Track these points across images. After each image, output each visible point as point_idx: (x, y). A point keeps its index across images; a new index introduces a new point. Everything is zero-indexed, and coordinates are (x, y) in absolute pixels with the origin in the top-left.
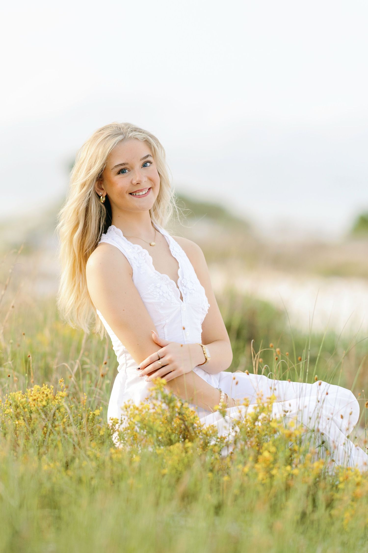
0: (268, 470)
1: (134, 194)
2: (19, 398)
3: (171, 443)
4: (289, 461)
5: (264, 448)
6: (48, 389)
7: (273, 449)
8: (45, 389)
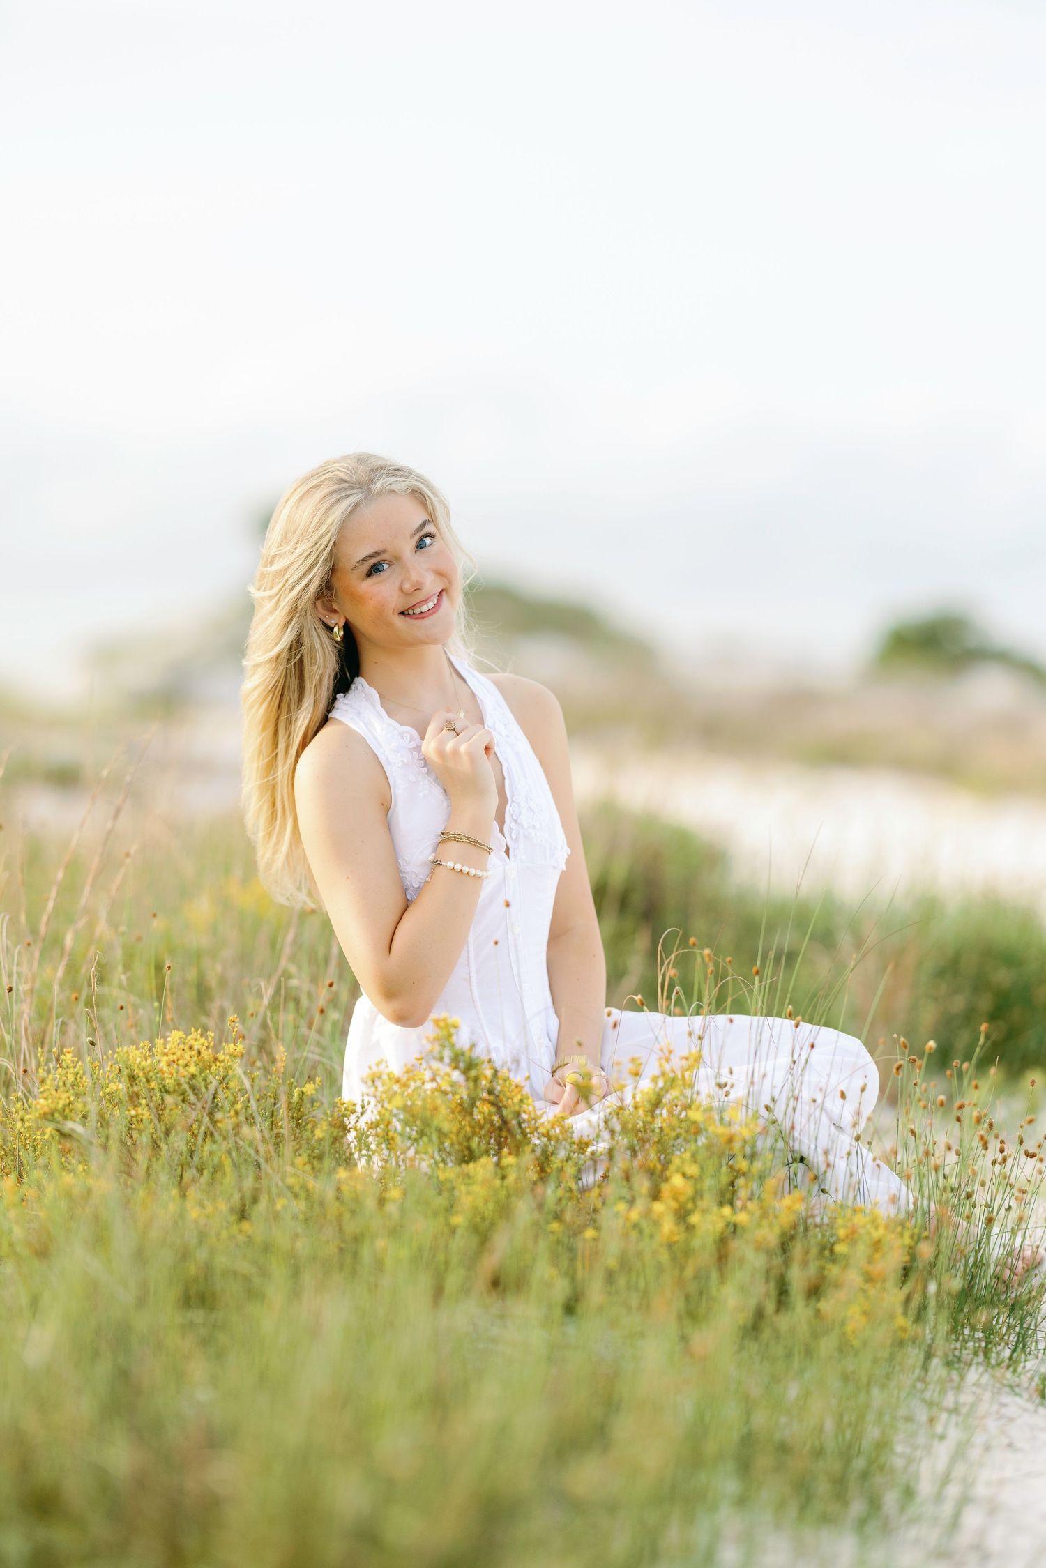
0: (682, 1215)
1: (411, 612)
2: (138, 1060)
3: (468, 1156)
4: (727, 1196)
5: (672, 1167)
6: (202, 1040)
7: (693, 1170)
8: (196, 1040)
